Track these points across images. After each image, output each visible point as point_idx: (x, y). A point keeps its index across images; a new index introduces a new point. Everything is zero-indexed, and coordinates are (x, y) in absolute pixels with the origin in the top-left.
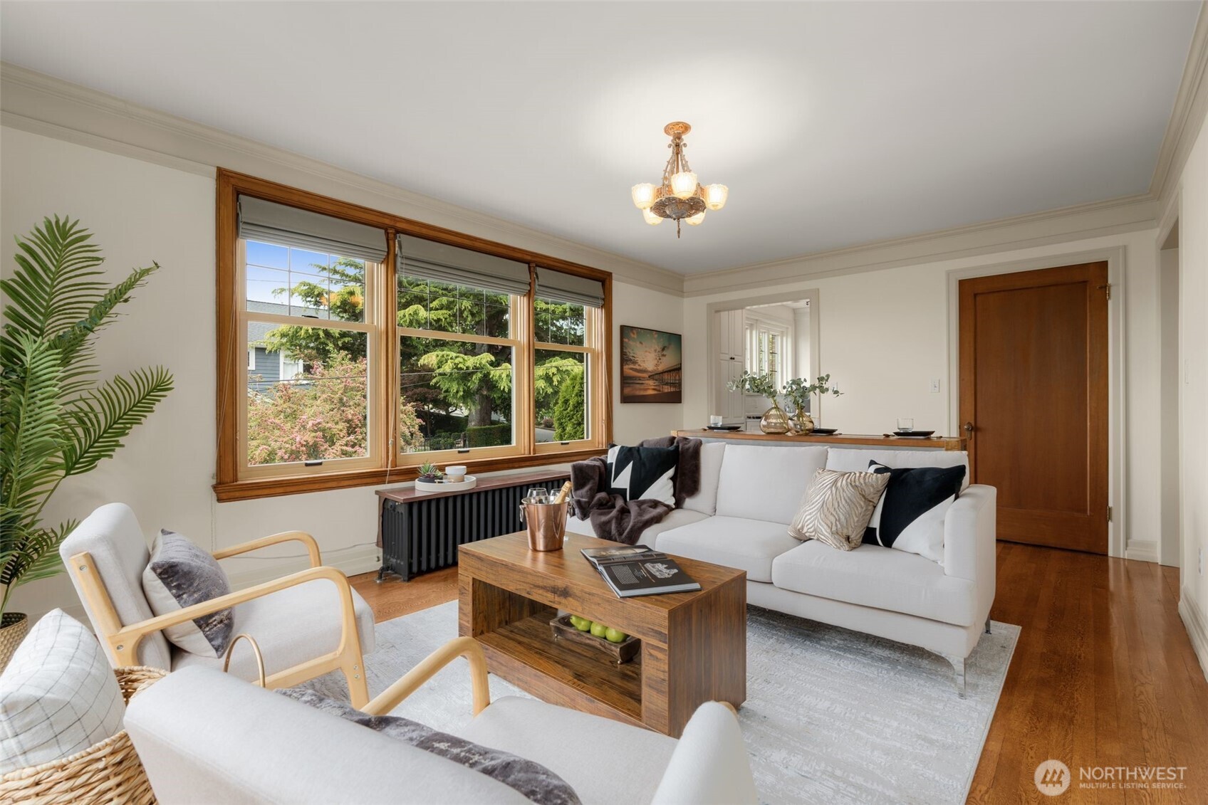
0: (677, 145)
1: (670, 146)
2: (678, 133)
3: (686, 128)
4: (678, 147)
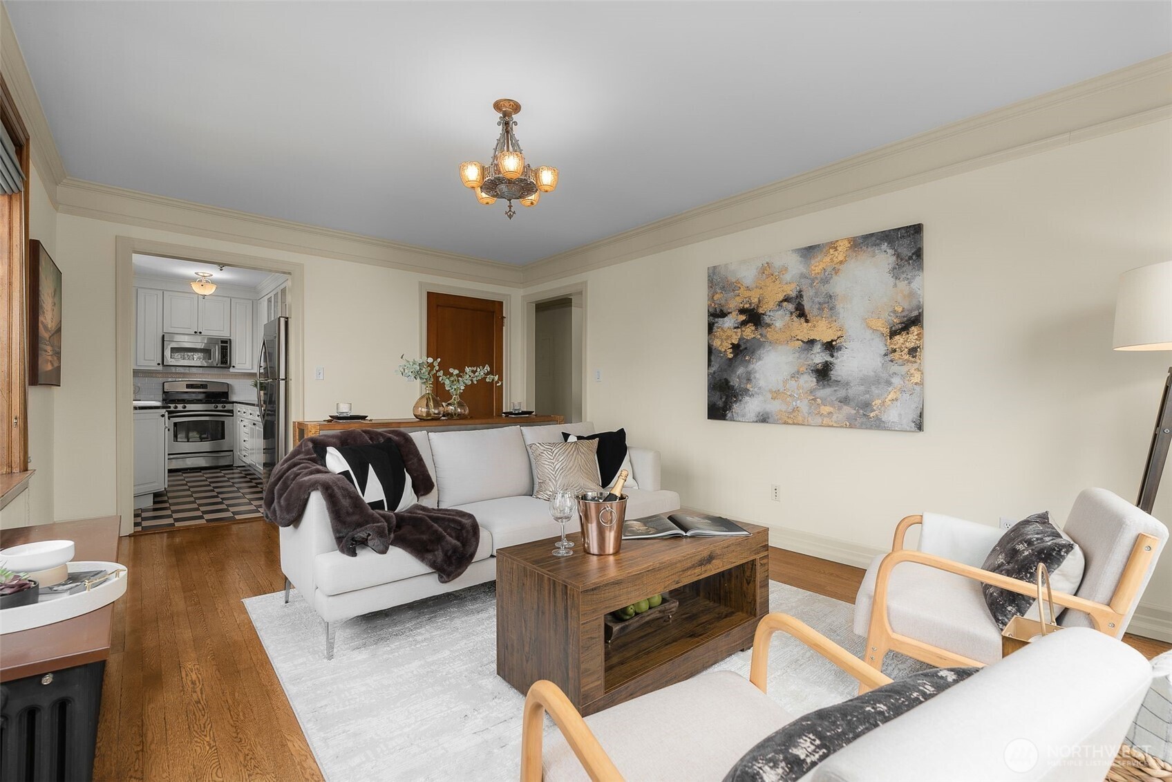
0: (507, 124)
1: (499, 124)
2: (507, 111)
3: (517, 108)
4: (507, 125)
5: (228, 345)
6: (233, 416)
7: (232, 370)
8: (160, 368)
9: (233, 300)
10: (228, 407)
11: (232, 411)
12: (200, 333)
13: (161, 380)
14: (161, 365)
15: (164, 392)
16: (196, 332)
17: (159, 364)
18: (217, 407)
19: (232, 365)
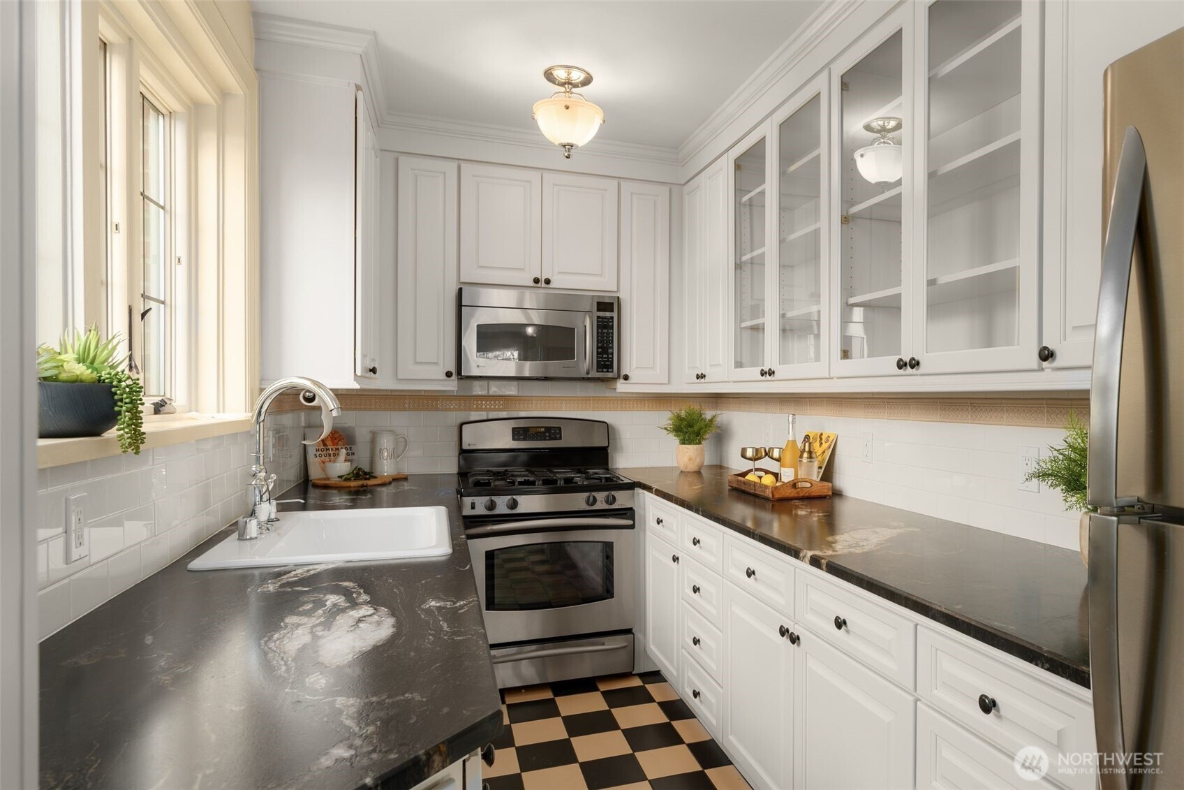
5: (615, 315)
6: (632, 527)
7: (621, 387)
8: (452, 385)
9: (623, 184)
10: (622, 499)
11: (628, 513)
12: (548, 282)
13: (455, 417)
14: (454, 377)
15: (463, 452)
16: (536, 281)
17: (449, 374)
18: (595, 500)
19: (623, 373)
